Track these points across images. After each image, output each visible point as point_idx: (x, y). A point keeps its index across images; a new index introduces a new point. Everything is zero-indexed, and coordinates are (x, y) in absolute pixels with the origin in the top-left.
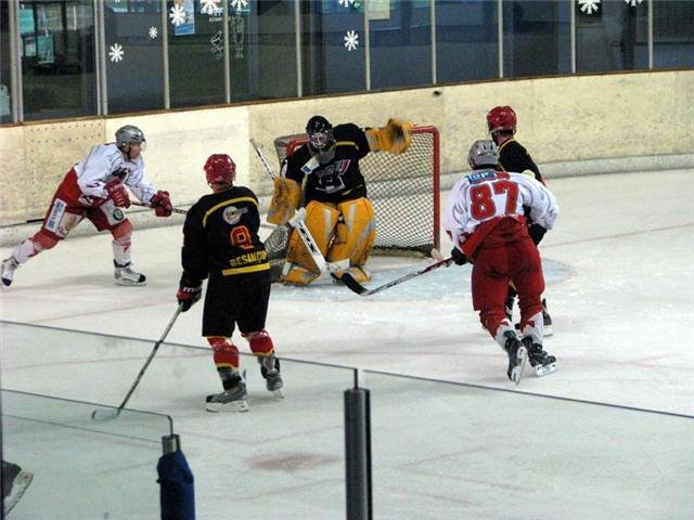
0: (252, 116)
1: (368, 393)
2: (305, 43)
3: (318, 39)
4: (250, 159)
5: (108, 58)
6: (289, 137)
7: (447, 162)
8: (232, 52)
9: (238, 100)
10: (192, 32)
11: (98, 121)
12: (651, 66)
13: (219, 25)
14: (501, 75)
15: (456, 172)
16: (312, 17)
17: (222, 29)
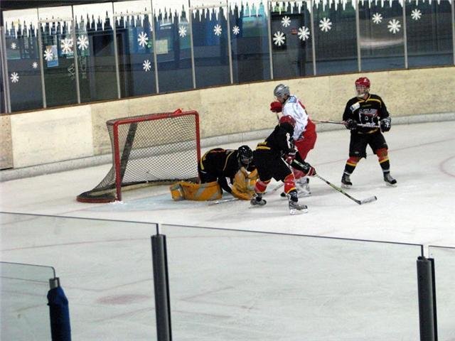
0: (92, 110)
1: (164, 237)
2: (121, 70)
3: (128, 67)
4: (93, 134)
5: (10, 80)
6: (115, 120)
7: (203, 132)
8: (80, 76)
9: (84, 102)
10: (57, 65)
11: (6, 116)
12: (315, 74)
13: (72, 61)
14: (232, 82)
15: (209, 137)
16: (124, 56)
17: (74, 63)
